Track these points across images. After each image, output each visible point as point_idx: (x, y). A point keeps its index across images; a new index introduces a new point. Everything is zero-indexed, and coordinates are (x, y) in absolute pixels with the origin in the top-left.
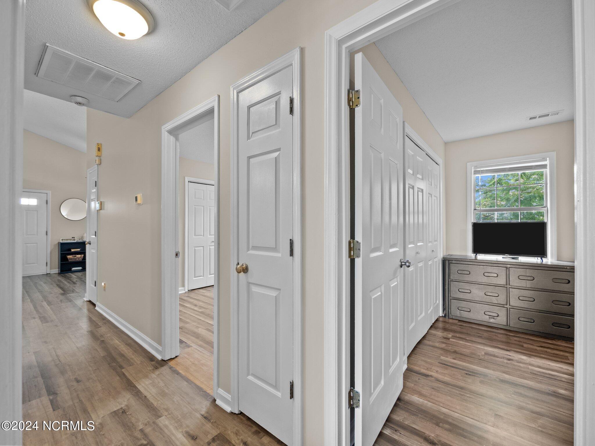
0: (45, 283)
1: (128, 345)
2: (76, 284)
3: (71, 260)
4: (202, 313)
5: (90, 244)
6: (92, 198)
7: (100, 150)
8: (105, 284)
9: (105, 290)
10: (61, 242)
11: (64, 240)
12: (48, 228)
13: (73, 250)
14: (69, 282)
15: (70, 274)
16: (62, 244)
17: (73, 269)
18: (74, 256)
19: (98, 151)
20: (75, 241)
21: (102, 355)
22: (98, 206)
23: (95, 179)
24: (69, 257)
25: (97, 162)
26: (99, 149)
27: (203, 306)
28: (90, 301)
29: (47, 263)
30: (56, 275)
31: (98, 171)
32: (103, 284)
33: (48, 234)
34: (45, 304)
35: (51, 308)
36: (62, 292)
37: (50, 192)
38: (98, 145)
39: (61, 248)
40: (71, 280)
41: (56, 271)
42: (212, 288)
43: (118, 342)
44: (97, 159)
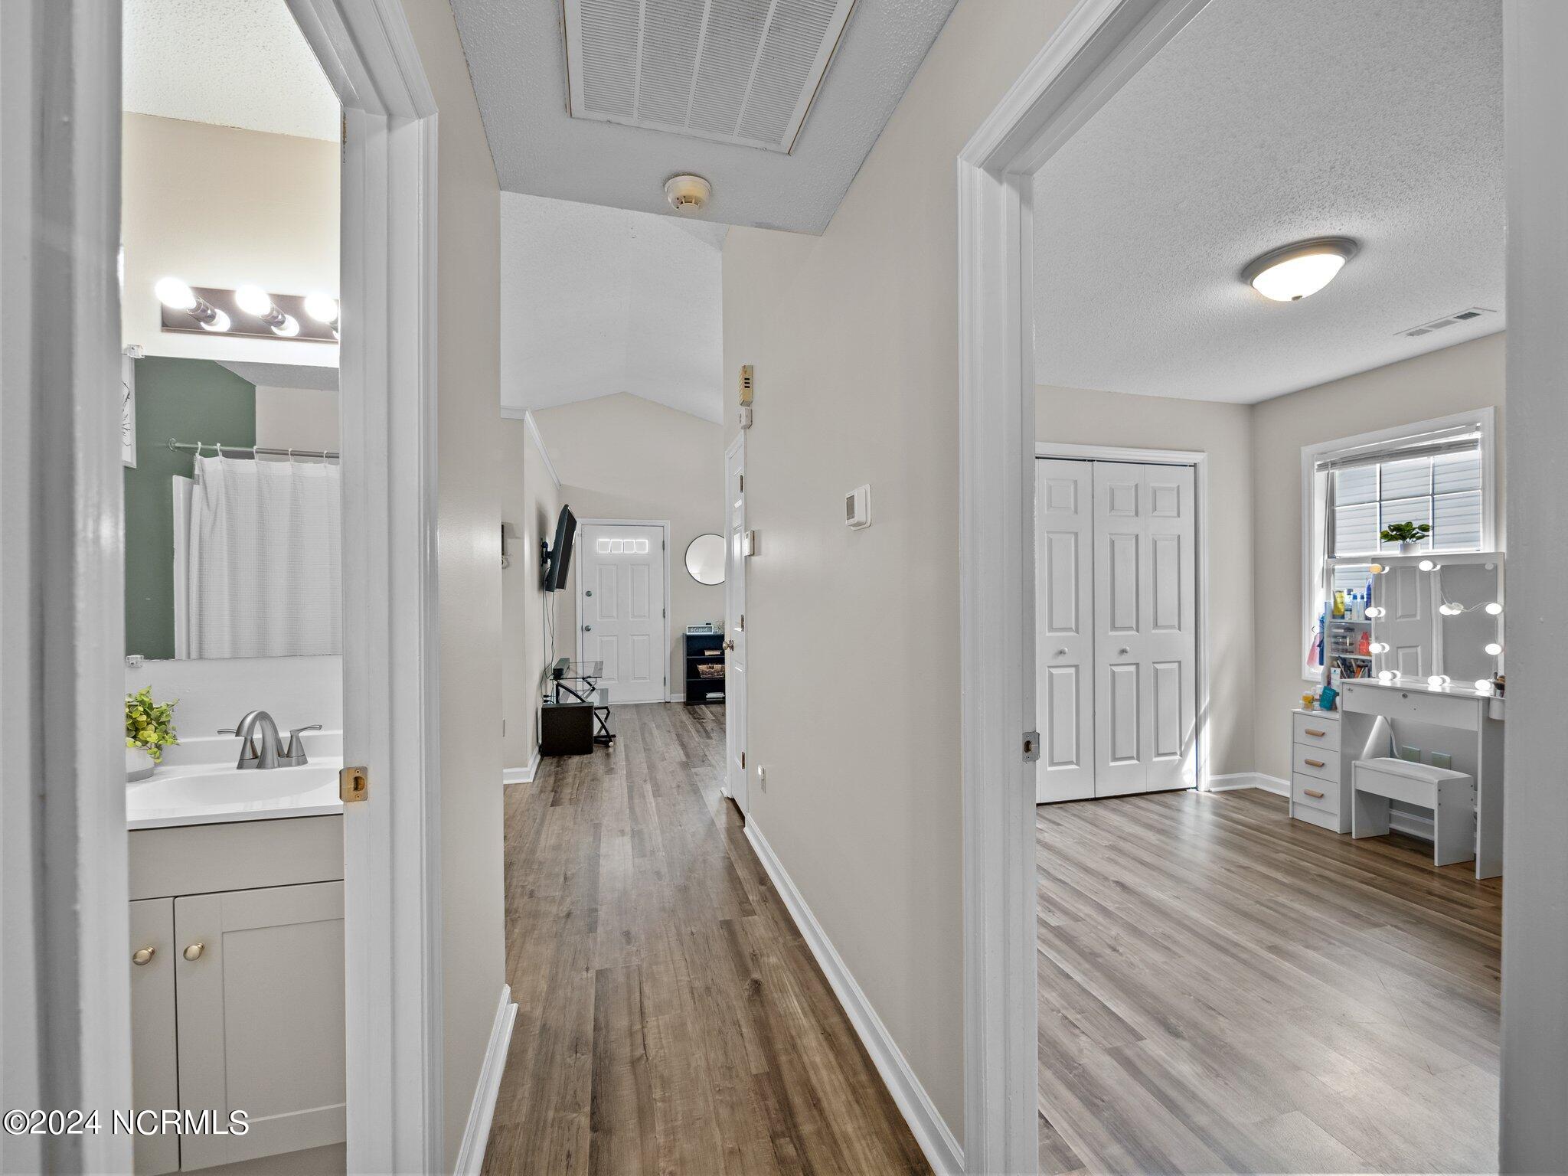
0: (658, 727)
1: (829, 1037)
2: (712, 738)
3: (704, 676)
4: (1058, 932)
5: (732, 648)
6: (735, 525)
7: (749, 383)
8: (764, 772)
9: (764, 788)
10: (688, 634)
11: (692, 630)
12: (666, 602)
13: (707, 653)
14: (698, 732)
15: (703, 706)
16: (690, 639)
17: (710, 695)
18: (710, 667)
19: (746, 387)
20: (712, 633)
21: (754, 1071)
22: (747, 544)
23: (740, 471)
24: (702, 668)
25: (744, 421)
26: (747, 383)
27: (1054, 896)
28: (733, 800)
29: (665, 679)
30: (680, 708)
31: (746, 447)
32: (760, 772)
33: (666, 615)
34: (648, 788)
35: (657, 804)
36: (684, 759)
37: (667, 523)
38: (745, 372)
39: (688, 649)
40: (703, 726)
41: (680, 697)
42: (1058, 811)
43: (800, 1011)
44: (743, 410)
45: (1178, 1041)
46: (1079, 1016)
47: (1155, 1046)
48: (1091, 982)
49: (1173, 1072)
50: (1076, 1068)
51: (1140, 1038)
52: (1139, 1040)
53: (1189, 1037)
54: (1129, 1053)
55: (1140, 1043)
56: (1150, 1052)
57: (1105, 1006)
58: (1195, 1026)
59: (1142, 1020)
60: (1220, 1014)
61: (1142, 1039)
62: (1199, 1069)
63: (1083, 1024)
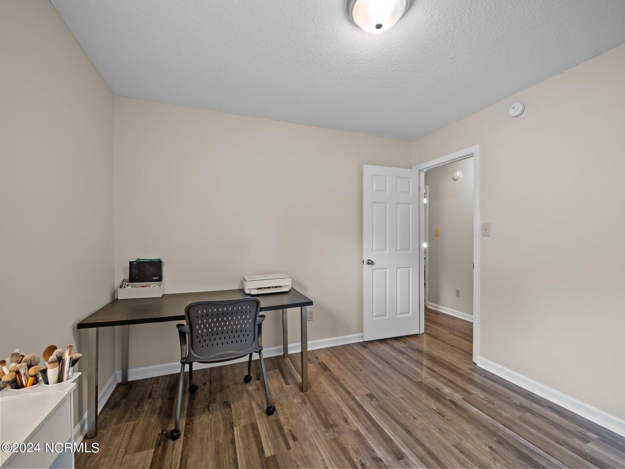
45: (451, 399)
46: (488, 405)
47: (458, 397)
48: (492, 423)
49: (451, 390)
50: (480, 388)
51: (463, 399)
52: (464, 398)
53: (447, 401)
54: (466, 394)
55: (463, 397)
56: (459, 394)
57: (481, 410)
58: (445, 405)
59: (465, 406)
60: (435, 411)
61: (463, 398)
62: (443, 390)
63: (485, 402)
